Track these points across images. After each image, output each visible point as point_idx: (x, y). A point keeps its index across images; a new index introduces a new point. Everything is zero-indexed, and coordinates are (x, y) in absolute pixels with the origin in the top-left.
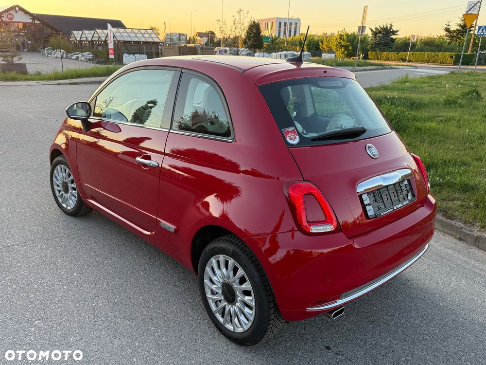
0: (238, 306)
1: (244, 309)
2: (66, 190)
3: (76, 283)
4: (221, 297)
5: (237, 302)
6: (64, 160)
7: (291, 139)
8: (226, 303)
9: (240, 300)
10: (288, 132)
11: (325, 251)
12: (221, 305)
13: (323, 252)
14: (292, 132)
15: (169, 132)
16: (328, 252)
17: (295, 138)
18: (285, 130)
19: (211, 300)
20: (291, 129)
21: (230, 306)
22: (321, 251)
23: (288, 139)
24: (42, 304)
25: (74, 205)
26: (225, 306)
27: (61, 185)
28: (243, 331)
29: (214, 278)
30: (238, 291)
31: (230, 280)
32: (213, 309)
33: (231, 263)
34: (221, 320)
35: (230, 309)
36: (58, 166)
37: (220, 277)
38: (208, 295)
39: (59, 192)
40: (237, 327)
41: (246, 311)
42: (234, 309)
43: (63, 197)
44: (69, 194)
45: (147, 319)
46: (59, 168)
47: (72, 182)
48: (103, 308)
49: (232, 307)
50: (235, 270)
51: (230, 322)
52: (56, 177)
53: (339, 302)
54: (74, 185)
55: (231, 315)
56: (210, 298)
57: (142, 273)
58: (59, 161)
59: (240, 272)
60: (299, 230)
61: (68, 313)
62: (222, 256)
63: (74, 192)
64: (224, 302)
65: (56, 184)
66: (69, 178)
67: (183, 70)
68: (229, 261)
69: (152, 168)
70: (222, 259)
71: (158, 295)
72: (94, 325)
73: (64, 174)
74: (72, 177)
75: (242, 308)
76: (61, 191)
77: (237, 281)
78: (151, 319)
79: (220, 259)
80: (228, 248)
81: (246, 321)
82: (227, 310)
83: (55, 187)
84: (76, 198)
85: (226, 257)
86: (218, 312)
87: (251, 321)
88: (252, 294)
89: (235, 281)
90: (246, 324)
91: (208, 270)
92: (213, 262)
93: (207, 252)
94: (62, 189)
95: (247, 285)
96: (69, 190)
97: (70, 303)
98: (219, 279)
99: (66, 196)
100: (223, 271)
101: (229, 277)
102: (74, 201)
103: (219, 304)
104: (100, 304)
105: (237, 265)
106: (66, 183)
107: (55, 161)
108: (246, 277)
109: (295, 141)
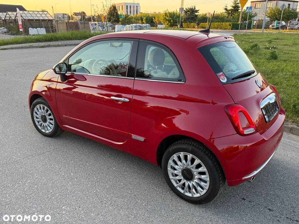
0: (195, 182)
2: (45, 120)
3: (75, 179)
5: (194, 179)
6: (43, 101)
7: (222, 80)
8: (185, 181)
9: (197, 178)
10: (220, 76)
11: (248, 145)
12: (182, 182)
13: (247, 146)
14: (222, 75)
15: (135, 79)
16: (250, 146)
17: (224, 79)
18: (218, 74)
19: (173, 180)
20: (221, 73)
21: (189, 182)
22: (245, 145)
23: (221, 80)
24: (61, 195)
25: (52, 130)
26: (185, 183)
27: (40, 118)
28: (200, 196)
29: (176, 167)
30: (195, 172)
31: (188, 167)
32: (175, 185)
33: (190, 156)
34: (182, 191)
35: (189, 184)
36: (38, 105)
37: (181, 166)
38: (171, 177)
39: (38, 122)
40: (195, 194)
41: (202, 184)
42: (192, 184)
43: (42, 125)
44: (48, 123)
45: (133, 196)
46: (38, 106)
47: (50, 115)
48: (101, 193)
49: (191, 183)
50: (193, 161)
51: (189, 192)
52: (36, 113)
53: (256, 172)
54: (52, 117)
55: (189, 187)
56: (172, 179)
57: (114, 168)
58: (38, 102)
59: (197, 161)
60: (237, 133)
61: (81, 199)
62: (182, 153)
63: (51, 121)
64: (184, 180)
65: (37, 117)
66: (47, 112)
67: (140, 40)
68: (188, 155)
69: (124, 102)
70: (182, 155)
71: (131, 180)
72: (102, 204)
73: (43, 110)
74: (49, 112)
75: (199, 182)
76: (40, 121)
77: (195, 167)
78: (135, 195)
79: (180, 155)
80: (187, 148)
81: (202, 190)
82: (187, 184)
83: (35, 119)
84: (54, 125)
85: (186, 153)
86: (179, 187)
87: (206, 189)
88: (207, 173)
89: (193, 167)
90: (202, 192)
91: (171, 162)
92: (175, 157)
93: (171, 151)
94: (41, 120)
95: (203, 169)
96: (47, 120)
97: (79, 192)
98: (180, 167)
99: (45, 124)
100: (184, 161)
101: (188, 165)
102: (51, 127)
103: (178, 182)
104: (99, 191)
105: (195, 157)
106: (45, 116)
107: (35, 102)
108: (202, 164)
109: (225, 81)
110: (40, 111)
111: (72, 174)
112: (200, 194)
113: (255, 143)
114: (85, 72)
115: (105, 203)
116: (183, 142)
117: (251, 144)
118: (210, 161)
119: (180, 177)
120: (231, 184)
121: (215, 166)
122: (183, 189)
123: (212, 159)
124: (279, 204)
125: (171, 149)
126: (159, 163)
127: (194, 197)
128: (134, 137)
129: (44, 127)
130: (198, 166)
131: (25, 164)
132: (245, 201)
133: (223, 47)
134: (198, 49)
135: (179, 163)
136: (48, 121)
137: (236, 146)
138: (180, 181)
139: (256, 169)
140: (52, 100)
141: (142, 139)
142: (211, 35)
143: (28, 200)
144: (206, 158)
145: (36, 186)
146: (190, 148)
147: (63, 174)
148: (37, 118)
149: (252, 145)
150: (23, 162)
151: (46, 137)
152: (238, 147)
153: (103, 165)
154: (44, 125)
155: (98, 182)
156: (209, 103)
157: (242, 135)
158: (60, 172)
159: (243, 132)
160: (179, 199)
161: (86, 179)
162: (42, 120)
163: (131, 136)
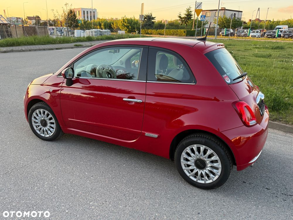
0: (208, 170)
2: (45, 124)
3: (92, 178)
4: (194, 167)
5: (207, 167)
6: (43, 105)
7: (227, 80)
8: (198, 170)
9: (209, 166)
10: (225, 77)
11: (251, 135)
13: (249, 137)
15: (146, 82)
20: (225, 75)
21: (201, 171)
23: (226, 80)
24: (84, 193)
25: (52, 134)
26: (198, 171)
27: (39, 122)
28: (212, 182)
29: (189, 158)
30: (208, 161)
31: (198, 157)
32: (188, 174)
33: (203, 148)
34: (195, 180)
35: (202, 173)
36: (37, 110)
37: (194, 157)
38: (184, 167)
39: (37, 127)
40: (207, 180)
41: (215, 171)
42: (205, 172)
43: (42, 129)
44: (48, 127)
45: (150, 187)
46: (37, 111)
48: (121, 187)
49: (203, 171)
50: (205, 151)
51: (201, 179)
52: (35, 118)
54: (53, 121)
55: (202, 176)
56: (185, 169)
57: (124, 165)
58: (37, 107)
59: (210, 152)
60: (244, 125)
61: (105, 194)
62: (195, 145)
63: (52, 125)
64: (197, 169)
65: (35, 121)
66: (47, 117)
67: (150, 47)
68: (201, 147)
69: (136, 103)
70: (195, 147)
71: (144, 175)
72: (126, 197)
73: (43, 115)
74: (50, 116)
75: (212, 170)
77: (207, 157)
78: (152, 187)
79: (193, 147)
80: (201, 140)
81: (213, 176)
82: (199, 173)
83: (33, 124)
84: (55, 129)
85: (199, 145)
86: (192, 176)
87: (218, 175)
88: (219, 161)
89: (205, 157)
90: (214, 178)
91: (184, 155)
92: (188, 149)
93: (184, 145)
94: (40, 125)
95: (215, 158)
96: (48, 124)
97: (100, 189)
98: (192, 159)
99: (45, 129)
100: (197, 153)
101: (201, 155)
102: (52, 131)
103: (190, 172)
104: (118, 186)
105: (207, 148)
106: (44, 120)
107: (34, 107)
108: (215, 153)
110: (39, 115)
111: (86, 173)
112: (212, 180)
115: (129, 196)
116: (196, 135)
118: (222, 151)
120: (239, 169)
121: (227, 154)
122: (195, 177)
123: (223, 148)
125: (184, 142)
126: (172, 157)
127: (206, 183)
128: (147, 134)
130: (211, 156)
131: (35, 168)
132: (246, 183)
134: (205, 54)
135: (192, 155)
136: (49, 125)
138: (192, 170)
141: (156, 136)
143: (54, 200)
144: (219, 148)
145: (56, 187)
146: (203, 140)
147: (78, 174)
150: (32, 166)
151: (45, 141)
153: (112, 164)
154: (43, 129)
155: (114, 178)
157: (249, 126)
158: (74, 172)
159: (248, 123)
160: (191, 187)
161: (102, 177)
162: (42, 125)
163: (145, 133)
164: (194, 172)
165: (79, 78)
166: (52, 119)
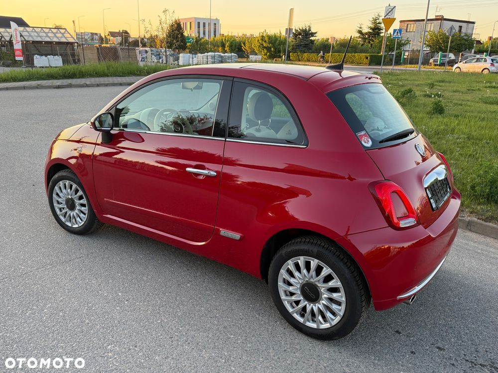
0: (323, 304)
1: (332, 305)
3: (126, 302)
5: (321, 299)
7: (365, 142)
8: (306, 302)
9: (325, 298)
10: (362, 136)
11: (406, 245)
13: (403, 247)
14: (365, 135)
15: (225, 141)
16: (409, 246)
17: (368, 141)
19: (286, 302)
20: (363, 133)
21: (312, 305)
22: (401, 245)
23: (363, 142)
24: (103, 327)
25: (83, 223)
26: (306, 305)
27: (64, 203)
28: (330, 326)
29: (292, 280)
30: (323, 289)
31: (312, 280)
32: (290, 310)
33: (314, 263)
34: (301, 320)
35: (312, 308)
36: (61, 182)
37: (300, 278)
38: (283, 297)
39: (60, 210)
40: (322, 324)
41: (334, 307)
42: (318, 307)
43: (68, 215)
44: (77, 211)
45: (221, 328)
46: (61, 184)
47: (81, 198)
48: (170, 323)
49: (315, 306)
50: (319, 270)
51: (312, 320)
52: (57, 194)
53: (417, 289)
54: (84, 201)
55: (313, 314)
56: (285, 300)
57: (189, 285)
58: (62, 176)
59: (326, 271)
60: (389, 226)
61: (138, 333)
62: (302, 258)
63: (83, 209)
64: (304, 302)
65: (58, 201)
66: (76, 194)
67: (235, 79)
68: (312, 262)
69: (208, 177)
70: (301, 260)
71: (217, 304)
72: (172, 342)
73: (69, 190)
74: (80, 193)
75: (329, 305)
76: (63, 208)
77: (322, 280)
78: (225, 327)
79: (299, 261)
80: (311, 249)
81: (333, 317)
82: (309, 309)
83: (55, 204)
84: (87, 215)
85: (308, 258)
86: (296, 313)
87: (340, 315)
88: (342, 290)
89: (319, 281)
90: (333, 320)
91: (283, 273)
92: (290, 264)
93: (284, 255)
94: (65, 206)
95: (335, 283)
96: (76, 207)
97: (133, 323)
98: (298, 281)
99: (72, 213)
100: (305, 271)
101: (312, 277)
102: (82, 218)
103: (294, 304)
104: (166, 320)
105: (322, 264)
106: (72, 200)
107: (56, 176)
108: (334, 275)
109: (369, 144)
110: (64, 191)
111: (120, 294)
112: (330, 324)
113: (416, 241)
114: (141, 129)
115: (177, 340)
116: (303, 240)
117: (409, 244)
118: (347, 271)
119: (298, 297)
120: (379, 307)
121: (355, 277)
122: (302, 316)
123: (350, 267)
124: (453, 340)
125: (284, 251)
126: (264, 275)
127: (320, 328)
128: (224, 232)
129: (70, 218)
130: (328, 278)
131: (40, 278)
132: (401, 334)
133: (365, 92)
134: (328, 94)
135: (296, 274)
136: (78, 208)
137: (386, 247)
138: (297, 303)
139: (417, 283)
140: (86, 175)
141: (237, 236)
142: (346, 73)
143: (50, 336)
144: (341, 265)
145: (61, 314)
146: (315, 249)
147: (106, 294)
148: (58, 203)
149: (411, 245)
150: (37, 275)
151: (73, 235)
152: (389, 248)
153: (170, 280)
154: (70, 214)
155: (163, 306)
156: (343, 178)
157: (397, 228)
158: (101, 290)
159: (398, 224)
160: (295, 333)
161: (144, 302)
162: (68, 207)
163: (219, 231)
164: (301, 305)
165: (123, 130)
166: (83, 198)
